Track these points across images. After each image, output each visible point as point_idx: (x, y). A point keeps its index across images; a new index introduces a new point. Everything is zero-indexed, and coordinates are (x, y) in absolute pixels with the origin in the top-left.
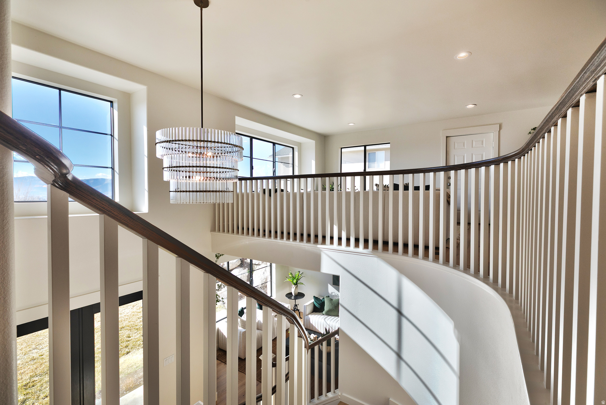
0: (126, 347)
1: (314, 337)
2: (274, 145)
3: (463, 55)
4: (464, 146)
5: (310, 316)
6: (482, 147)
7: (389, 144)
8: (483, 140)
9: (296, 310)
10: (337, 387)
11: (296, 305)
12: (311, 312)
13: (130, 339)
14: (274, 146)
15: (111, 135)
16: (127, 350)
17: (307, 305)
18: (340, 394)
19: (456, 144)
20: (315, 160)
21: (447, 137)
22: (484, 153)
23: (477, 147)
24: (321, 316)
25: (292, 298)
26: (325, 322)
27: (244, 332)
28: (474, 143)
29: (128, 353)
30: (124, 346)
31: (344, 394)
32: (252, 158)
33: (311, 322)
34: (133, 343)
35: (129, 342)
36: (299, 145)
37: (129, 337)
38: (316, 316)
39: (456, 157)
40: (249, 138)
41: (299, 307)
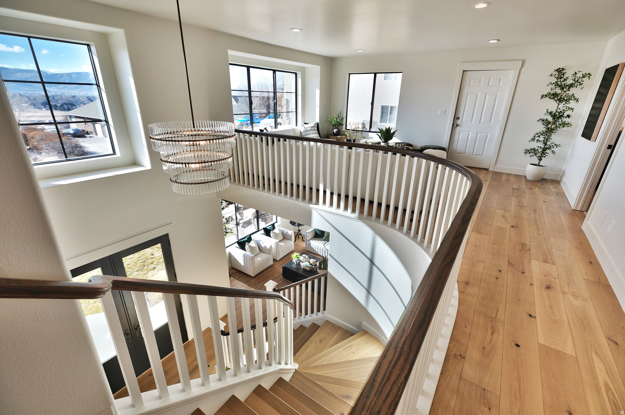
0: (152, 263)
1: (313, 262)
2: (274, 72)
3: (481, 6)
4: (480, 83)
5: (311, 241)
6: (499, 86)
7: (402, 73)
8: (501, 78)
9: (299, 234)
10: (324, 309)
11: (299, 231)
12: (313, 238)
13: (153, 256)
14: (275, 74)
15: (97, 84)
16: (153, 266)
17: (309, 232)
18: (326, 315)
19: (472, 80)
20: (319, 89)
21: (464, 71)
22: (499, 93)
23: (494, 86)
24: (320, 241)
25: (295, 225)
26: (324, 247)
27: (253, 256)
28: (491, 80)
29: (154, 268)
30: (150, 262)
31: (329, 316)
32: (251, 91)
33: (312, 246)
34: (157, 260)
35: (153, 259)
36: (303, 70)
37: (153, 255)
38: (317, 241)
39: (469, 96)
40: (246, 68)
41: (302, 232)
